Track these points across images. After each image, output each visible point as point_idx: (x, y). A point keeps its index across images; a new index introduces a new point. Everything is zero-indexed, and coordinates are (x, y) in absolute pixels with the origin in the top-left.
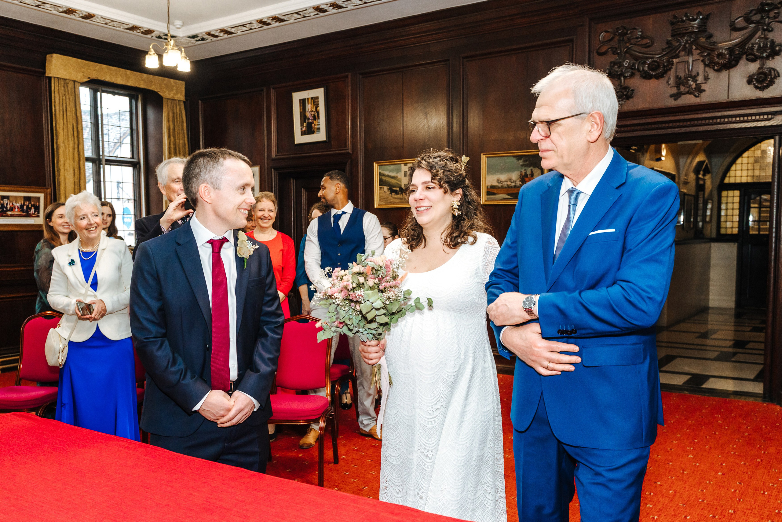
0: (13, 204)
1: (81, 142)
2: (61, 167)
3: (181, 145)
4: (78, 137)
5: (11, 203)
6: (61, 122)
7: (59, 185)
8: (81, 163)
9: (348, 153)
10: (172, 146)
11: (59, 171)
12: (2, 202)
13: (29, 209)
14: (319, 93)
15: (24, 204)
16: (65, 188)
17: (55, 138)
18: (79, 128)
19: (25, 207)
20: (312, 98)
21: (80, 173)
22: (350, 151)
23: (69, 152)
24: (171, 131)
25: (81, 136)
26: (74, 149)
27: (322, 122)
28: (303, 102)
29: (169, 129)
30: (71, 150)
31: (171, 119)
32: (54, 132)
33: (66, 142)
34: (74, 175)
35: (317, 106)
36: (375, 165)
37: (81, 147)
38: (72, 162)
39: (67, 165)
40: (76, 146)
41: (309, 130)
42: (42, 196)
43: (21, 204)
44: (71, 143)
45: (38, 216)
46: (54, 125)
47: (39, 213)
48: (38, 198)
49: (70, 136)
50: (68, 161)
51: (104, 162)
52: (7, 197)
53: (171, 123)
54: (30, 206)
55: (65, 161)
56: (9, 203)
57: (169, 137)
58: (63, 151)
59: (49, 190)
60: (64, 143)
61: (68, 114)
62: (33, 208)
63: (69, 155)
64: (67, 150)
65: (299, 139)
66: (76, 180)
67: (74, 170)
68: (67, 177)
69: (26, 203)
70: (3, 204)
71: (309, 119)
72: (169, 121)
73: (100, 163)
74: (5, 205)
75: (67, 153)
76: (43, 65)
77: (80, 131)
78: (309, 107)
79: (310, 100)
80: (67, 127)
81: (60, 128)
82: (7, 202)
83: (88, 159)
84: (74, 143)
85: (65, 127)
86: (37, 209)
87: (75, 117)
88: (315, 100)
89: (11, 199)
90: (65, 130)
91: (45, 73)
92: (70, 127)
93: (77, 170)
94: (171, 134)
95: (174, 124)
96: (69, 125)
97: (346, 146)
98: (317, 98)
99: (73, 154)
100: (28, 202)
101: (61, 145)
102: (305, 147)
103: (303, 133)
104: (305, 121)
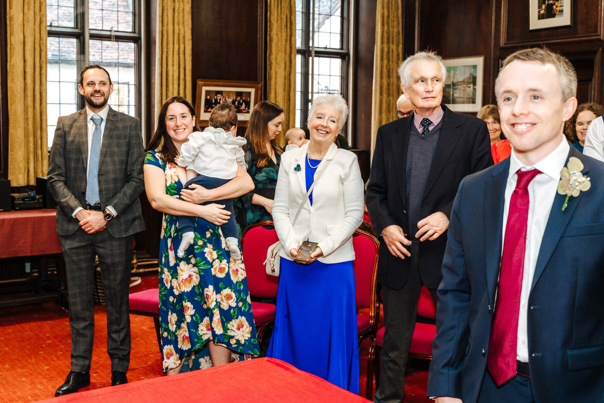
0: (225, 100)
1: (293, 33)
2: (273, 61)
3: (395, 34)
4: (291, 28)
5: (224, 99)
6: (276, 13)
7: (270, 79)
8: (293, 55)
9: (599, 40)
10: (385, 35)
11: (271, 64)
12: (216, 97)
13: (240, 104)
15: (236, 100)
16: (276, 83)
17: (268, 30)
18: (293, 19)
19: (237, 102)
21: (291, 66)
23: (281, 45)
24: (385, 18)
25: (293, 27)
26: (286, 41)
27: (566, 3)
29: (383, 16)
30: (284, 43)
31: (385, 5)
32: (268, 23)
33: (279, 33)
34: (285, 69)
37: (293, 39)
38: (284, 55)
39: (279, 58)
40: (289, 38)
41: (549, 13)
42: (252, 91)
43: (233, 99)
44: (284, 35)
45: (248, 112)
46: (268, 16)
47: (249, 109)
48: (250, 93)
49: (283, 27)
50: (280, 54)
51: (313, 54)
52: (221, 93)
53: (386, 10)
54: (241, 102)
55: (277, 54)
56: (222, 99)
57: (383, 25)
58: (276, 44)
59: (260, 85)
60: (277, 34)
61: (283, 4)
62: (244, 103)
63: (281, 48)
64: (280, 43)
65: (536, 24)
66: (286, 74)
67: (285, 64)
68: (278, 70)
69: (237, 99)
70: (217, 99)
72: (383, 8)
73: (309, 56)
74: (219, 101)
75: (280, 45)
77: (293, 21)
80: (281, 19)
81: (274, 19)
82: (220, 98)
83: (299, 52)
84: (287, 35)
85: (279, 18)
86: (248, 104)
87: (289, 7)
89: (224, 94)
90: (279, 22)
92: (284, 17)
93: (288, 63)
94: (385, 22)
95: (388, 11)
96: (283, 16)
99: (285, 46)
100: (239, 98)
101: (275, 37)
102: (543, 32)
103: (541, 17)
104: (544, 3)
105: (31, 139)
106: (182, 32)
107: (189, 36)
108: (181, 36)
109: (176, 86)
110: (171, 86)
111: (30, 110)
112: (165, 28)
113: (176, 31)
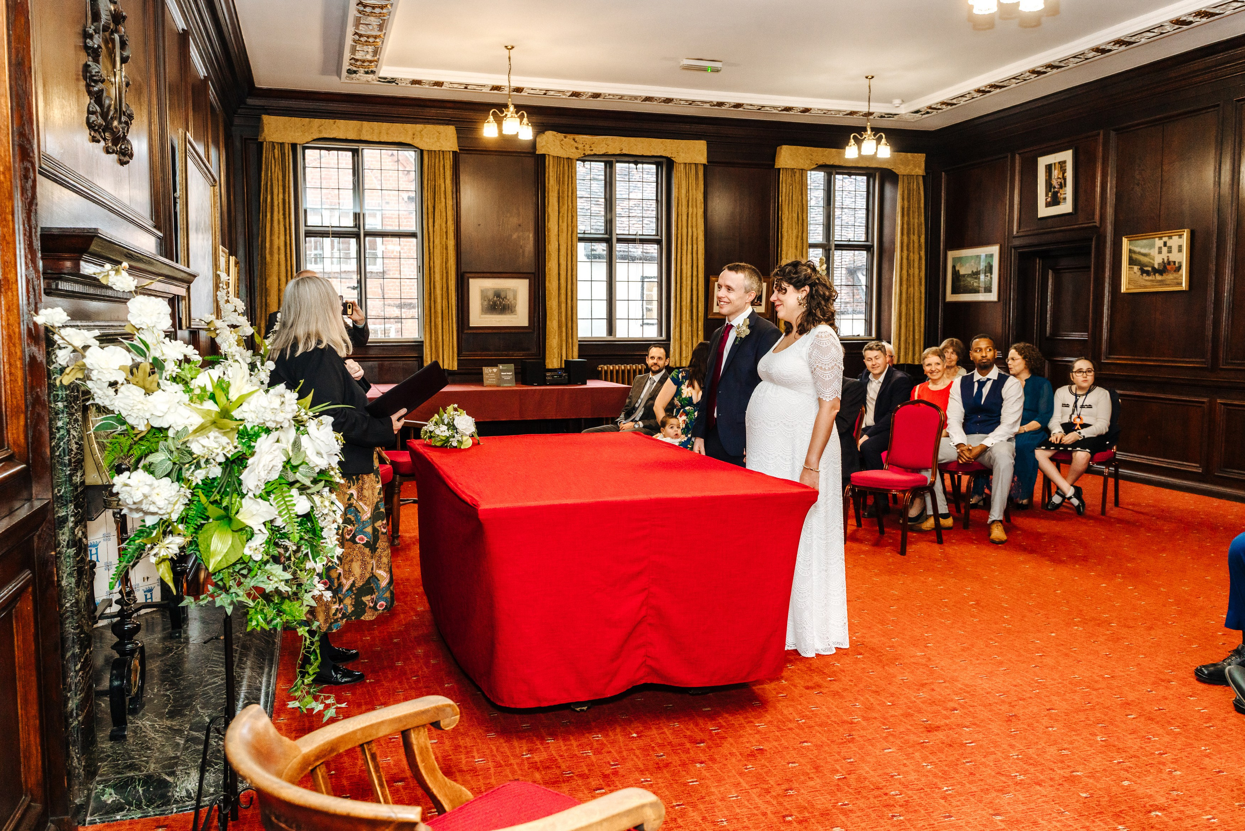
1: (807, 228)
2: (784, 256)
3: (916, 225)
4: (803, 225)
6: (787, 212)
8: (804, 250)
9: (1096, 226)
10: (905, 226)
14: (1067, 156)
17: (780, 227)
18: (804, 216)
20: (1059, 163)
22: (1098, 224)
23: (792, 241)
25: (805, 223)
26: (797, 238)
27: (1068, 192)
28: (1049, 168)
29: (903, 209)
30: (794, 239)
31: (906, 196)
32: (780, 222)
33: (790, 231)
35: (1063, 171)
36: (1125, 241)
37: (805, 235)
38: (795, 251)
39: (790, 254)
40: (800, 234)
41: (1055, 201)
44: (795, 232)
45: (760, 305)
46: (780, 215)
49: (794, 224)
50: (791, 249)
51: (833, 248)
53: (906, 202)
55: (788, 250)
57: (903, 216)
58: (787, 240)
60: (788, 231)
61: (794, 203)
63: (792, 244)
64: (790, 239)
65: (1044, 211)
71: (1055, 187)
72: (903, 199)
73: (830, 250)
75: (790, 241)
76: (773, 157)
77: (805, 219)
78: (1056, 173)
79: (1057, 165)
80: (792, 216)
81: (785, 217)
83: (816, 246)
84: (798, 232)
85: (790, 216)
87: (800, 206)
88: (1062, 164)
90: (790, 219)
91: (774, 165)
92: (795, 215)
94: (906, 213)
95: (909, 202)
97: (1093, 218)
98: (1065, 162)
99: (797, 241)
101: (785, 234)
102: (1049, 220)
103: (1048, 205)
104: (1050, 191)
105: (564, 329)
106: (695, 234)
107: (701, 237)
108: (694, 238)
109: (689, 282)
110: (684, 282)
111: (563, 306)
112: (679, 231)
113: (690, 234)
